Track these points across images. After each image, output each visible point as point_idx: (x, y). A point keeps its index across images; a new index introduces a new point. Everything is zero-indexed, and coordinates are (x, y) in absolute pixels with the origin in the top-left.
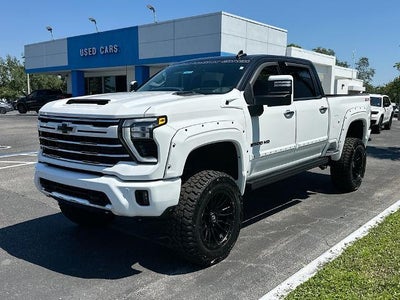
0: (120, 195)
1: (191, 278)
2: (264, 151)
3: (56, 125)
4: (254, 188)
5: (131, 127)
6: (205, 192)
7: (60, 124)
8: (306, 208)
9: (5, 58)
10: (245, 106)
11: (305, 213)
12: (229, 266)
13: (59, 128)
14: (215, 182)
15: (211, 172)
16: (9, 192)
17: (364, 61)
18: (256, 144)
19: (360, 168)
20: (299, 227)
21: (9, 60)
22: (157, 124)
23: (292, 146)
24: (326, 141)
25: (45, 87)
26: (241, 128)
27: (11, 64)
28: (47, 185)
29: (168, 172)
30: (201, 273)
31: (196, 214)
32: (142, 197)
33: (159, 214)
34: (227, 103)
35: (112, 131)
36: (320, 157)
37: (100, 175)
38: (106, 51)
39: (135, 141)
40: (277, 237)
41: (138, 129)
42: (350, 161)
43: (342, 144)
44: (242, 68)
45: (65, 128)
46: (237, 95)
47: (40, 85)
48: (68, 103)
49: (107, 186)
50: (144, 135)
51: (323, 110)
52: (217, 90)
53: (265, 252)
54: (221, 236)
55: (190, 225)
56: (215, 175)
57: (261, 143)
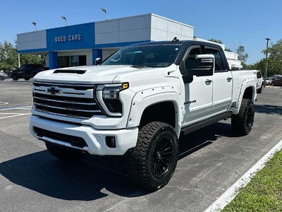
0: (94, 140)
1: (145, 199)
2: (192, 108)
3: (46, 88)
4: (185, 134)
5: (103, 90)
6: (154, 137)
7: (50, 88)
8: (217, 147)
9: (3, 43)
10: (181, 76)
11: (217, 150)
12: (171, 190)
13: (49, 91)
14: (161, 130)
15: (158, 123)
16: (8, 135)
17: (241, 49)
18: (187, 103)
19: (250, 119)
20: (215, 161)
21: (6, 44)
22: (122, 88)
23: (210, 104)
24: (230, 101)
25: (30, 63)
26: (178, 92)
27: (7, 47)
28: (39, 132)
29: (130, 123)
30: (151, 195)
31: (148, 154)
32: (111, 141)
33: (123, 154)
34: (169, 73)
35: (89, 93)
36: (225, 112)
37: (80, 125)
38: (73, 38)
39: (106, 101)
40: (201, 168)
41: (108, 92)
42: (245, 115)
43: (240, 103)
44: (177, 49)
45: (53, 91)
46: (174, 68)
47: (26, 61)
48: (55, 72)
49: (85, 133)
50: (112, 96)
51: (229, 79)
52: (160, 65)
53: (194, 179)
54: (164, 168)
55: (144, 161)
56: (161, 125)
57: (190, 102)
